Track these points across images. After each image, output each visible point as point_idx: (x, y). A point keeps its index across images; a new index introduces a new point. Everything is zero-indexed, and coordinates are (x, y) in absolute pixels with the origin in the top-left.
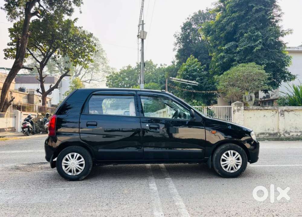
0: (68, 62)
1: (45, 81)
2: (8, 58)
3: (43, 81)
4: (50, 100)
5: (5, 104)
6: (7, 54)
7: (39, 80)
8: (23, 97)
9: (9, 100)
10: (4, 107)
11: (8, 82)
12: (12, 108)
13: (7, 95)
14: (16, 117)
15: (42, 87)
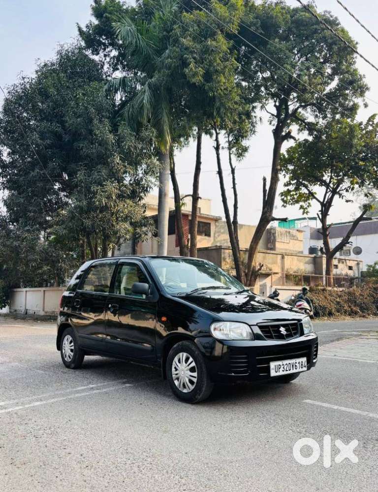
0: (368, 195)
1: (329, 233)
2: (288, 205)
3: (328, 233)
4: (358, 264)
5: (252, 275)
6: (285, 199)
7: (321, 233)
8: (304, 262)
9: (257, 269)
10: (251, 278)
11: (255, 243)
12: (285, 279)
13: (253, 261)
14: (263, 293)
15: (326, 244)
